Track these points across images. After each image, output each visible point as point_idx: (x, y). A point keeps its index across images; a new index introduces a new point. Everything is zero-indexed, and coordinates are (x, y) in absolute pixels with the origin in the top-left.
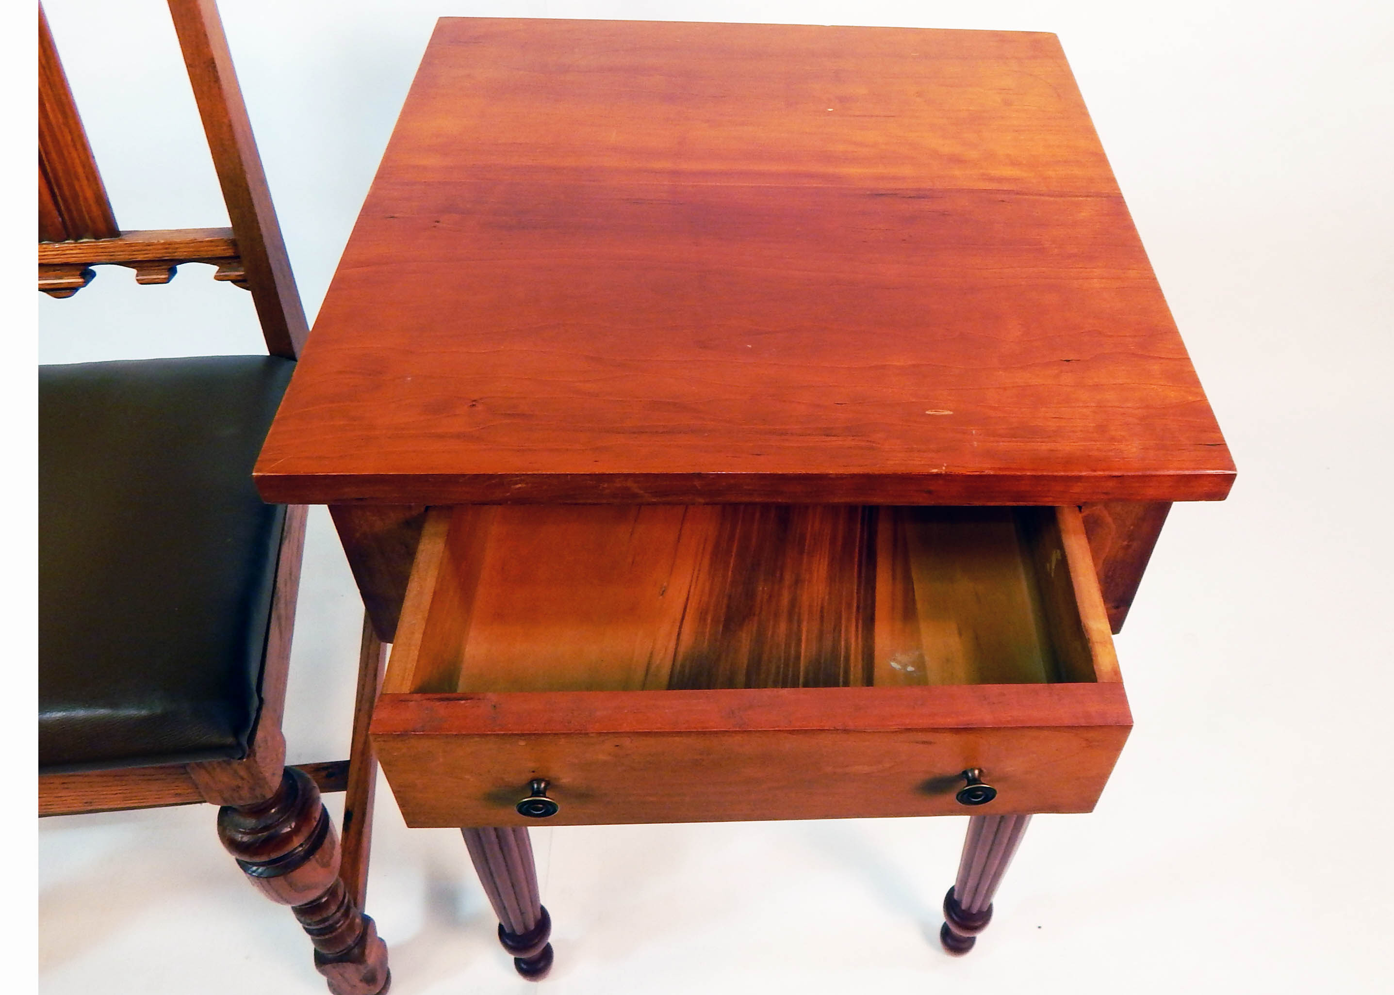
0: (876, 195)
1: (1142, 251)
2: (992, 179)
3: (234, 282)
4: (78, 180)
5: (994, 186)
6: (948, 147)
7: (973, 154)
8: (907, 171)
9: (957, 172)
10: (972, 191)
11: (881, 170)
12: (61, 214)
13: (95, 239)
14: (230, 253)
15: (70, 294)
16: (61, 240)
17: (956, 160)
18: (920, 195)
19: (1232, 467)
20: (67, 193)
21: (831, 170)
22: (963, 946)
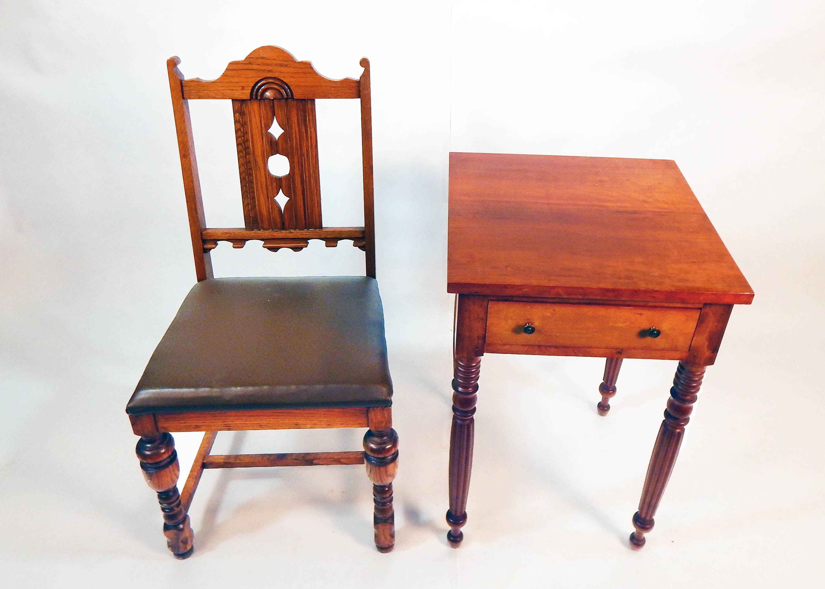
0: (618, 212)
1: (715, 231)
2: (659, 208)
3: (359, 247)
4: (315, 207)
5: (659, 210)
6: (642, 197)
7: (651, 200)
8: (628, 205)
9: (646, 205)
10: (653, 212)
11: (619, 204)
12: (305, 220)
13: (314, 229)
14: (361, 236)
15: (299, 250)
16: (303, 230)
17: (645, 202)
18: (635, 212)
19: (753, 292)
20: (309, 212)
21: (602, 204)
22: (641, 543)
